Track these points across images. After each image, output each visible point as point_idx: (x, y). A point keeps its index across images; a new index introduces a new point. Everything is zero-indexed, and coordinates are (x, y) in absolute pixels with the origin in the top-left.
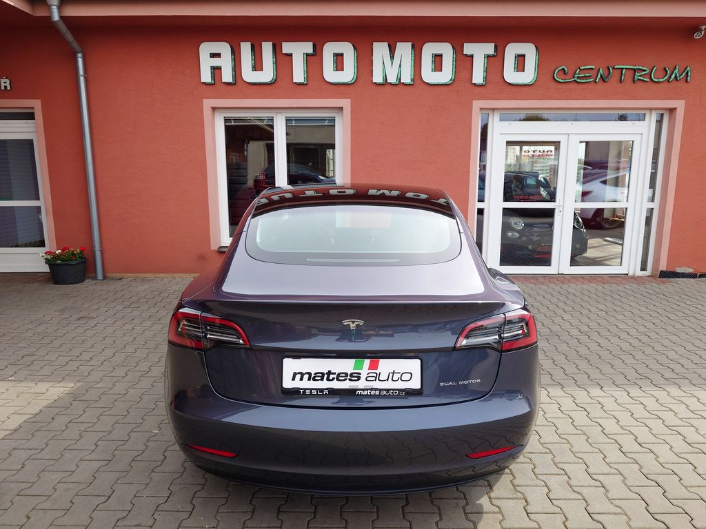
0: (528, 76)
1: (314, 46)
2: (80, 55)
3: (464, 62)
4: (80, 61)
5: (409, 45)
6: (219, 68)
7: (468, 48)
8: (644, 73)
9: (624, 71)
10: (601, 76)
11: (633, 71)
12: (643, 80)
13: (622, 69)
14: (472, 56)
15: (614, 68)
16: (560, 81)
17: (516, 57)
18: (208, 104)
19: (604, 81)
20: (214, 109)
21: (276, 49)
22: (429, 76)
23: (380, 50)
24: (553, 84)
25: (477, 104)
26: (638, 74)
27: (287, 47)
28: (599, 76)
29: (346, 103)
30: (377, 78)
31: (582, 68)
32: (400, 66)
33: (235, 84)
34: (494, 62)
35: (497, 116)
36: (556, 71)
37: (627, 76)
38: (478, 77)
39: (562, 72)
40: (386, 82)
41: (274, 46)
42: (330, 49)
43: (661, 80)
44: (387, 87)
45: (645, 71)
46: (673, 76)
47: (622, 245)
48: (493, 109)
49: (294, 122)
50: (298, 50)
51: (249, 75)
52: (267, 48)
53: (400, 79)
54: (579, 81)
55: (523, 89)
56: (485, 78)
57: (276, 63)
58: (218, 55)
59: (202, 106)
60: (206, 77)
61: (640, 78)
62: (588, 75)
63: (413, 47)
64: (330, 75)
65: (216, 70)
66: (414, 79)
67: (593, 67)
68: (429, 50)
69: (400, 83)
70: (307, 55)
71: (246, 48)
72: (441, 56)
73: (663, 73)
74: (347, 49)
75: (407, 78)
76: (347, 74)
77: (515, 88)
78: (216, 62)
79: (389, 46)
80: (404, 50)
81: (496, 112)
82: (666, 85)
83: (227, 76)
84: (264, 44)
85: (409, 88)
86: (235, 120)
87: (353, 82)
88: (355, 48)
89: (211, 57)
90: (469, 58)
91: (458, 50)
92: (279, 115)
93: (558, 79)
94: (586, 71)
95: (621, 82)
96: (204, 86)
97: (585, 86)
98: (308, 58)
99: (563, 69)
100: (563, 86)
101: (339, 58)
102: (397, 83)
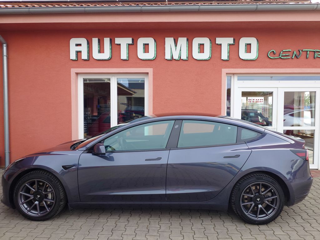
0: (253, 55)
1: (133, 40)
2: (5, 45)
3: (216, 48)
4: (5, 48)
5: (185, 39)
6: (80, 52)
7: (219, 41)
9: (308, 52)
10: (295, 55)
11: (313, 53)
13: (307, 51)
14: (221, 45)
15: (302, 51)
16: (272, 58)
17: (245, 45)
18: (74, 71)
19: (297, 58)
20: (77, 74)
21: (112, 42)
22: (197, 55)
23: (169, 42)
24: (268, 59)
25: (224, 71)
26: (317, 54)
27: (118, 41)
28: (294, 55)
29: (150, 70)
30: (168, 57)
31: (284, 51)
32: (180, 50)
33: (89, 60)
34: (234, 47)
35: (236, 77)
36: (269, 53)
37: (310, 55)
38: (225, 55)
39: (273, 53)
40: (172, 59)
41: (111, 40)
42: (141, 42)
44: (174, 62)
47: (313, 150)
48: (234, 74)
49: (122, 81)
50: (124, 42)
51: (96, 55)
52: (107, 41)
53: (180, 57)
54: (282, 58)
55: (251, 62)
56: (229, 57)
57: (112, 49)
58: (80, 45)
59: (70, 72)
60: (73, 56)
61: (318, 56)
62: (288, 54)
63: (187, 40)
64: (141, 55)
65: (78, 53)
66: (188, 57)
67: (290, 50)
68: (197, 41)
69: (180, 59)
70: (129, 45)
71: (95, 41)
72: (203, 45)
74: (151, 41)
75: (184, 57)
76: (151, 55)
77: (246, 62)
78: (79, 49)
79: (174, 39)
80: (182, 41)
81: (235, 75)
83: (84, 56)
84: (105, 39)
85: (186, 62)
86: (90, 80)
87: (153, 59)
88: (155, 41)
89: (76, 46)
90: (219, 46)
91: (213, 42)
92: (113, 77)
93: (270, 57)
94: (286, 53)
95: (307, 58)
96: (72, 61)
97: (286, 60)
98: (129, 46)
99: (273, 51)
100: (274, 61)
101: (146, 46)
102: (179, 59)
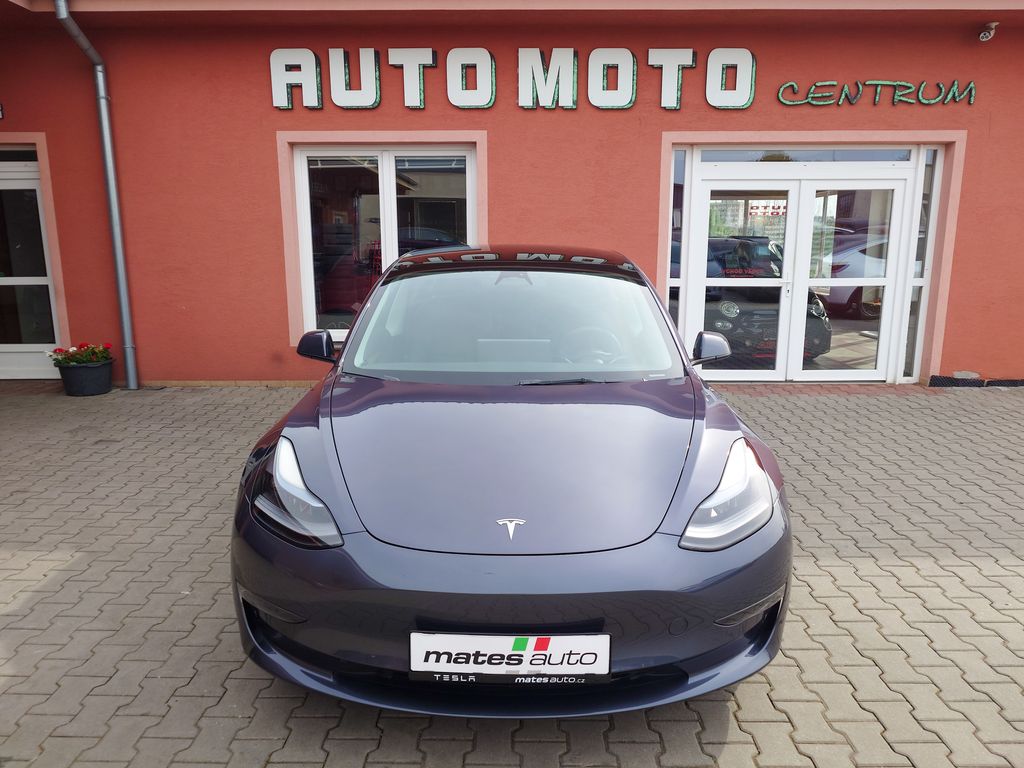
0: (741, 96)
1: (435, 54)
2: (99, 68)
3: (649, 77)
4: (100, 77)
5: (570, 52)
6: (299, 86)
7: (656, 57)
8: (908, 91)
9: (879, 89)
10: (846, 95)
11: (891, 90)
12: (906, 102)
13: (877, 86)
14: (660, 68)
15: (864, 85)
16: (788, 103)
17: (723, 69)
18: (283, 137)
19: (851, 104)
20: (292, 145)
21: (380, 59)
22: (599, 96)
23: (529, 59)
24: (777, 107)
25: (669, 137)
26: (900, 94)
27: (395, 56)
28: (843, 96)
29: (480, 136)
30: (526, 100)
31: (819, 84)
32: (558, 83)
33: (322, 109)
34: (694, 75)
35: (697, 155)
36: (782, 89)
37: (883, 97)
38: (669, 98)
39: (790, 90)
40: (537, 106)
41: (377, 54)
42: (457, 58)
43: (933, 102)
44: (540, 113)
45: (909, 88)
46: (950, 96)
47: (877, 339)
48: (692, 145)
49: (407, 164)
50: (412, 60)
51: (341, 96)
52: (367, 57)
53: (558, 101)
54: (814, 102)
55: (735, 115)
56: (680, 100)
57: (380, 79)
58: (297, 68)
59: (274, 141)
60: (280, 99)
61: (902, 98)
62: (828, 94)
63: (576, 54)
64: (458, 95)
65: (294, 89)
66: (577, 101)
67: (835, 83)
68: (599, 58)
69: (557, 107)
70: (425, 67)
71: (336, 57)
72: (615, 67)
73: (935, 91)
74: (481, 58)
75: (567, 100)
76: (482, 95)
77: (723, 113)
78: (294, 78)
79: (542, 53)
80: (563, 58)
81: (695, 148)
82: (940, 108)
83: (310, 98)
84: (362, 51)
85: (572, 114)
86: (324, 161)
87: (490, 105)
88: (492, 57)
89: (287, 70)
90: (656, 71)
91: (640, 60)
92: (385, 154)
93: (784, 101)
94: (824, 89)
95: (874, 104)
96: (277, 112)
97: (823, 110)
98: (426, 71)
99: (792, 86)
100: (792, 110)
101: (469, 71)
102: (554, 107)
